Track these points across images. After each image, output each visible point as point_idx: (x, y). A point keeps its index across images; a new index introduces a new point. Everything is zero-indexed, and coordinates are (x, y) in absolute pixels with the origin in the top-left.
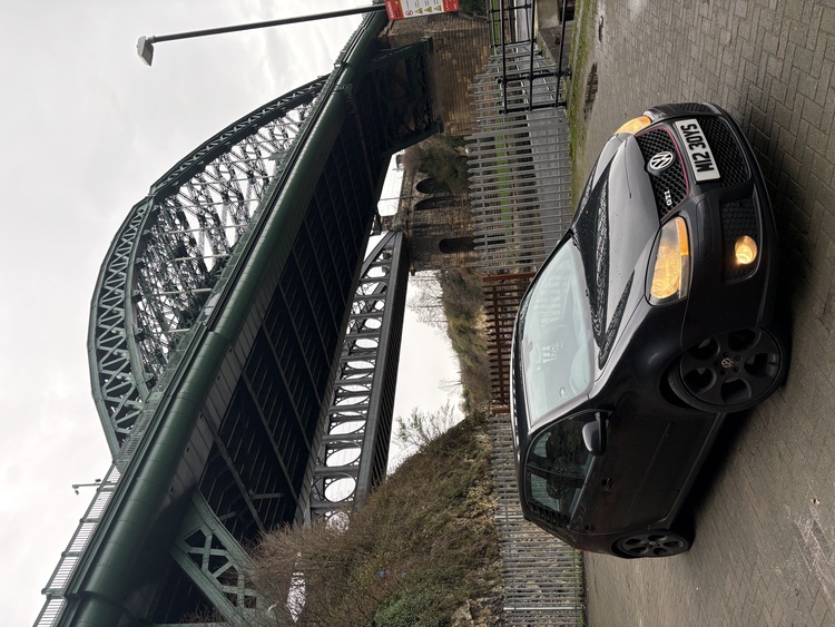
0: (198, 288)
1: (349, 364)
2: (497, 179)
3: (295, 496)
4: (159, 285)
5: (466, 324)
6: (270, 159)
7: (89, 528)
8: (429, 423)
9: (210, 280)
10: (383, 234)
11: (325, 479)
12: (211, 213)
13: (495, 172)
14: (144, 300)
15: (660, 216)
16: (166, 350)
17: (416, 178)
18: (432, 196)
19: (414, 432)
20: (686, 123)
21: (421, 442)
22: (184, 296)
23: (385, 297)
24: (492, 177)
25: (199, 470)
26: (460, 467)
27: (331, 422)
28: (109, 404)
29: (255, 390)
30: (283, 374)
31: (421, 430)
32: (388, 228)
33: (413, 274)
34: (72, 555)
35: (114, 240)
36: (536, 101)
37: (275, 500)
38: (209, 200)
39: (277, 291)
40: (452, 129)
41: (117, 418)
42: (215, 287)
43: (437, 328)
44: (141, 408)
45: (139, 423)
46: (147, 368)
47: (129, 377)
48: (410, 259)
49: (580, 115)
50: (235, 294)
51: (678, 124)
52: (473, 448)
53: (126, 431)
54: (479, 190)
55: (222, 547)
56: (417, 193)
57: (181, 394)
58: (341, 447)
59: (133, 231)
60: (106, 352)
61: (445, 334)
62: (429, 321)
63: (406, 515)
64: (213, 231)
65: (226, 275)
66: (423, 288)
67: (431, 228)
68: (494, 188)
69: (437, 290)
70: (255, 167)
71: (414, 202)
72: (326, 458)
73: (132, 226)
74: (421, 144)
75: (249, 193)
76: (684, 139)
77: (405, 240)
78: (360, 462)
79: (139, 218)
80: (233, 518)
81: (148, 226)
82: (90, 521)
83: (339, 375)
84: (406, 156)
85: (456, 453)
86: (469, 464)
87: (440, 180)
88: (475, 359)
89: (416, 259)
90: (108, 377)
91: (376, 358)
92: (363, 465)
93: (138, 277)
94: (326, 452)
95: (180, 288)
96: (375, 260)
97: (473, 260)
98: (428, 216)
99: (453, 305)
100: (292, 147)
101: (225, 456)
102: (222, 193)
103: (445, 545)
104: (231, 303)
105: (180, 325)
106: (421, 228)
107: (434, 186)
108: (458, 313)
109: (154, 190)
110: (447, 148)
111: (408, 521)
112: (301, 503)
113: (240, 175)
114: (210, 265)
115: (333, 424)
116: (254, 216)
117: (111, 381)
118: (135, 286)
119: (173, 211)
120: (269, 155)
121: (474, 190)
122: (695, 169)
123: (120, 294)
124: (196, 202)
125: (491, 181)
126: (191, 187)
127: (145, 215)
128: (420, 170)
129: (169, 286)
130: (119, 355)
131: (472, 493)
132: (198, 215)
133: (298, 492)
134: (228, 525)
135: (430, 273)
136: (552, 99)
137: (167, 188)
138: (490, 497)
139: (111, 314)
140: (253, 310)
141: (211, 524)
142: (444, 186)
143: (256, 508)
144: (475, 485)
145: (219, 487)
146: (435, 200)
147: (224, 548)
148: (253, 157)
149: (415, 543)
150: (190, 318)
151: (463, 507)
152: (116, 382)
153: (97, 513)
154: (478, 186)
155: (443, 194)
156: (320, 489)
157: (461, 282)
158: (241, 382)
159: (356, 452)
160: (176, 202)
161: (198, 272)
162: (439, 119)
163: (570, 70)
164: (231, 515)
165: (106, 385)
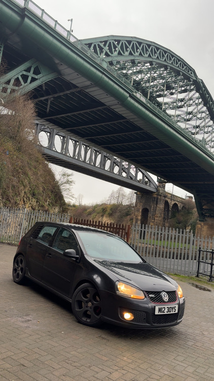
0: (150, 92)
1: (100, 155)
2: (171, 241)
3: (45, 118)
4: (155, 75)
5: (107, 213)
6: (203, 138)
7: (52, 24)
8: (68, 187)
9: (153, 99)
10: (157, 183)
11: (50, 133)
12: (183, 105)
13: (175, 242)
14: (150, 67)
15: (146, 292)
16: (124, 72)
17: (180, 204)
18: (170, 209)
19: (65, 180)
20: (177, 308)
21: (60, 182)
22: (148, 85)
23: (127, 178)
24: (173, 239)
25: (68, 78)
26: (46, 197)
27: (75, 141)
28: (106, 42)
29: (98, 110)
30: (103, 124)
31: (65, 183)
32: (160, 186)
33: (135, 193)
34: (42, 14)
35: (181, 58)
36: (202, 264)
37: (46, 109)
38: (190, 105)
39: (141, 129)
40: (199, 226)
41: (98, 45)
42: (149, 101)
43: (108, 199)
44: (101, 57)
45: (95, 55)
46: (118, 62)
47: (116, 53)
48: (143, 193)
49: (191, 281)
50: (144, 109)
51: (177, 306)
52: (52, 205)
53: (92, 48)
54: (168, 232)
55: (31, 82)
56: (173, 203)
57: (104, 76)
58: (63, 143)
59: (183, 67)
60: (130, 45)
61: (104, 202)
62: (112, 196)
63: (30, 169)
64: (175, 104)
65: (153, 107)
66: (128, 196)
67: (155, 206)
68: (168, 239)
69: (126, 202)
70: (201, 130)
71: (169, 201)
72: (59, 135)
73: (185, 67)
74: (195, 209)
75: (190, 125)
76: (171, 306)
77: (152, 192)
78: (54, 151)
79: (188, 71)
80: (42, 89)
81: (184, 75)
82: (56, 25)
83: (96, 149)
84: (191, 201)
85: (52, 197)
86: (46, 202)
87: (177, 215)
88: (90, 214)
89: (142, 195)
90: (118, 44)
91: (100, 168)
92: (53, 152)
93: (161, 66)
94: (62, 136)
95: (152, 84)
96: (146, 176)
97: (136, 222)
98: (161, 206)
99: (117, 208)
100: (206, 149)
101: (71, 91)
102: (192, 112)
103: (15, 183)
104: (140, 107)
105: (135, 81)
106: (157, 201)
107: (175, 212)
108: (113, 210)
109: (200, 81)
110: (191, 221)
111: (27, 169)
112: (42, 120)
113: (198, 122)
114: (160, 100)
115: (74, 142)
116: (178, 125)
117: (116, 45)
118: (157, 63)
119: (188, 88)
120: (205, 138)
121: (169, 230)
122: (160, 307)
123: (155, 56)
124: (191, 99)
125: (171, 238)
126: (198, 98)
127: (189, 74)
128: (183, 207)
129: (154, 79)
130: (127, 51)
131: (34, 200)
132: (184, 99)
133: (47, 120)
134: (40, 86)
135: (134, 201)
136: (201, 271)
137: (200, 87)
138: (30, 208)
139: (147, 50)
140: (135, 117)
141: (42, 79)
142: (174, 216)
143: (44, 100)
144: (37, 202)
145: (58, 85)
146: (168, 210)
147: (30, 83)
148: (206, 130)
149: (17, 170)
150: (137, 86)
151: (28, 195)
152: (115, 47)
153: (58, 29)
154: (170, 231)
155: (170, 215)
156: (46, 130)
157: (127, 214)
158: (103, 104)
159: (59, 150)
160: (193, 90)
161: (158, 93)
162: (206, 220)
163: (212, 281)
164: (44, 88)
165: (114, 42)
